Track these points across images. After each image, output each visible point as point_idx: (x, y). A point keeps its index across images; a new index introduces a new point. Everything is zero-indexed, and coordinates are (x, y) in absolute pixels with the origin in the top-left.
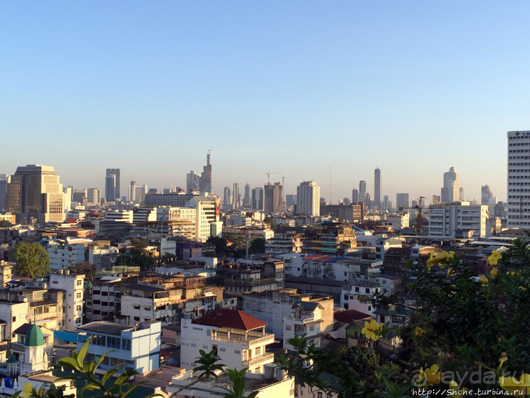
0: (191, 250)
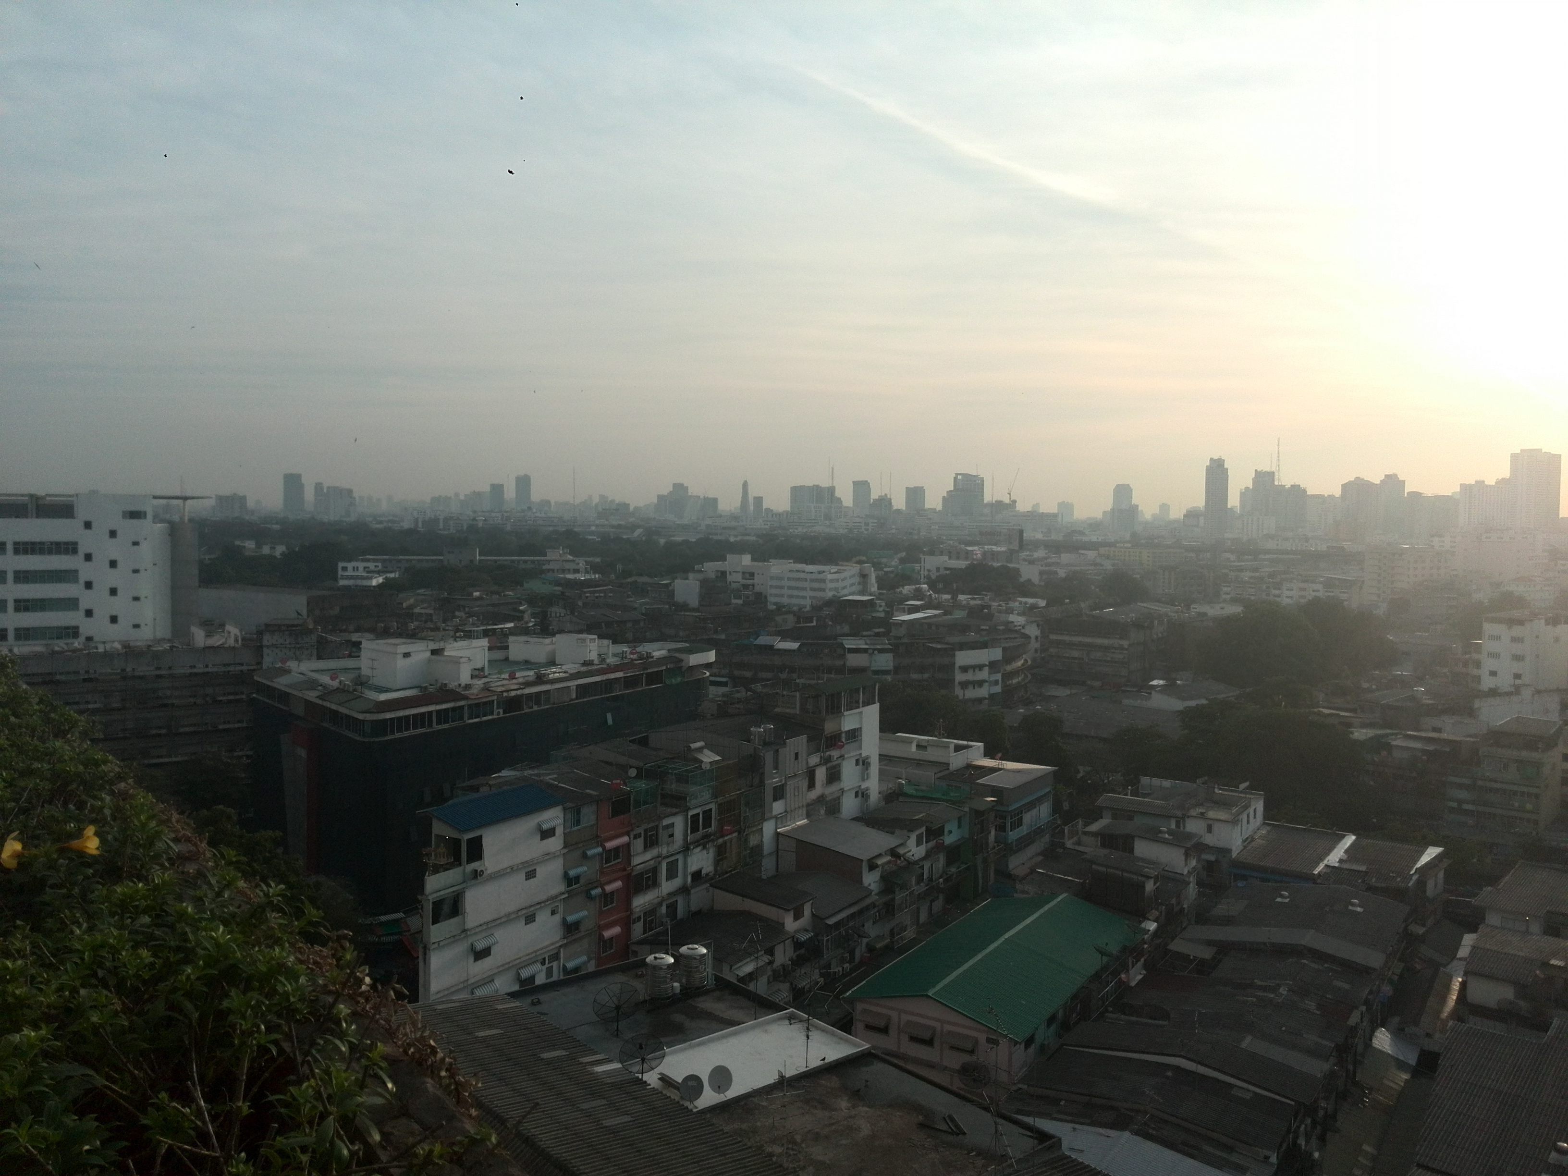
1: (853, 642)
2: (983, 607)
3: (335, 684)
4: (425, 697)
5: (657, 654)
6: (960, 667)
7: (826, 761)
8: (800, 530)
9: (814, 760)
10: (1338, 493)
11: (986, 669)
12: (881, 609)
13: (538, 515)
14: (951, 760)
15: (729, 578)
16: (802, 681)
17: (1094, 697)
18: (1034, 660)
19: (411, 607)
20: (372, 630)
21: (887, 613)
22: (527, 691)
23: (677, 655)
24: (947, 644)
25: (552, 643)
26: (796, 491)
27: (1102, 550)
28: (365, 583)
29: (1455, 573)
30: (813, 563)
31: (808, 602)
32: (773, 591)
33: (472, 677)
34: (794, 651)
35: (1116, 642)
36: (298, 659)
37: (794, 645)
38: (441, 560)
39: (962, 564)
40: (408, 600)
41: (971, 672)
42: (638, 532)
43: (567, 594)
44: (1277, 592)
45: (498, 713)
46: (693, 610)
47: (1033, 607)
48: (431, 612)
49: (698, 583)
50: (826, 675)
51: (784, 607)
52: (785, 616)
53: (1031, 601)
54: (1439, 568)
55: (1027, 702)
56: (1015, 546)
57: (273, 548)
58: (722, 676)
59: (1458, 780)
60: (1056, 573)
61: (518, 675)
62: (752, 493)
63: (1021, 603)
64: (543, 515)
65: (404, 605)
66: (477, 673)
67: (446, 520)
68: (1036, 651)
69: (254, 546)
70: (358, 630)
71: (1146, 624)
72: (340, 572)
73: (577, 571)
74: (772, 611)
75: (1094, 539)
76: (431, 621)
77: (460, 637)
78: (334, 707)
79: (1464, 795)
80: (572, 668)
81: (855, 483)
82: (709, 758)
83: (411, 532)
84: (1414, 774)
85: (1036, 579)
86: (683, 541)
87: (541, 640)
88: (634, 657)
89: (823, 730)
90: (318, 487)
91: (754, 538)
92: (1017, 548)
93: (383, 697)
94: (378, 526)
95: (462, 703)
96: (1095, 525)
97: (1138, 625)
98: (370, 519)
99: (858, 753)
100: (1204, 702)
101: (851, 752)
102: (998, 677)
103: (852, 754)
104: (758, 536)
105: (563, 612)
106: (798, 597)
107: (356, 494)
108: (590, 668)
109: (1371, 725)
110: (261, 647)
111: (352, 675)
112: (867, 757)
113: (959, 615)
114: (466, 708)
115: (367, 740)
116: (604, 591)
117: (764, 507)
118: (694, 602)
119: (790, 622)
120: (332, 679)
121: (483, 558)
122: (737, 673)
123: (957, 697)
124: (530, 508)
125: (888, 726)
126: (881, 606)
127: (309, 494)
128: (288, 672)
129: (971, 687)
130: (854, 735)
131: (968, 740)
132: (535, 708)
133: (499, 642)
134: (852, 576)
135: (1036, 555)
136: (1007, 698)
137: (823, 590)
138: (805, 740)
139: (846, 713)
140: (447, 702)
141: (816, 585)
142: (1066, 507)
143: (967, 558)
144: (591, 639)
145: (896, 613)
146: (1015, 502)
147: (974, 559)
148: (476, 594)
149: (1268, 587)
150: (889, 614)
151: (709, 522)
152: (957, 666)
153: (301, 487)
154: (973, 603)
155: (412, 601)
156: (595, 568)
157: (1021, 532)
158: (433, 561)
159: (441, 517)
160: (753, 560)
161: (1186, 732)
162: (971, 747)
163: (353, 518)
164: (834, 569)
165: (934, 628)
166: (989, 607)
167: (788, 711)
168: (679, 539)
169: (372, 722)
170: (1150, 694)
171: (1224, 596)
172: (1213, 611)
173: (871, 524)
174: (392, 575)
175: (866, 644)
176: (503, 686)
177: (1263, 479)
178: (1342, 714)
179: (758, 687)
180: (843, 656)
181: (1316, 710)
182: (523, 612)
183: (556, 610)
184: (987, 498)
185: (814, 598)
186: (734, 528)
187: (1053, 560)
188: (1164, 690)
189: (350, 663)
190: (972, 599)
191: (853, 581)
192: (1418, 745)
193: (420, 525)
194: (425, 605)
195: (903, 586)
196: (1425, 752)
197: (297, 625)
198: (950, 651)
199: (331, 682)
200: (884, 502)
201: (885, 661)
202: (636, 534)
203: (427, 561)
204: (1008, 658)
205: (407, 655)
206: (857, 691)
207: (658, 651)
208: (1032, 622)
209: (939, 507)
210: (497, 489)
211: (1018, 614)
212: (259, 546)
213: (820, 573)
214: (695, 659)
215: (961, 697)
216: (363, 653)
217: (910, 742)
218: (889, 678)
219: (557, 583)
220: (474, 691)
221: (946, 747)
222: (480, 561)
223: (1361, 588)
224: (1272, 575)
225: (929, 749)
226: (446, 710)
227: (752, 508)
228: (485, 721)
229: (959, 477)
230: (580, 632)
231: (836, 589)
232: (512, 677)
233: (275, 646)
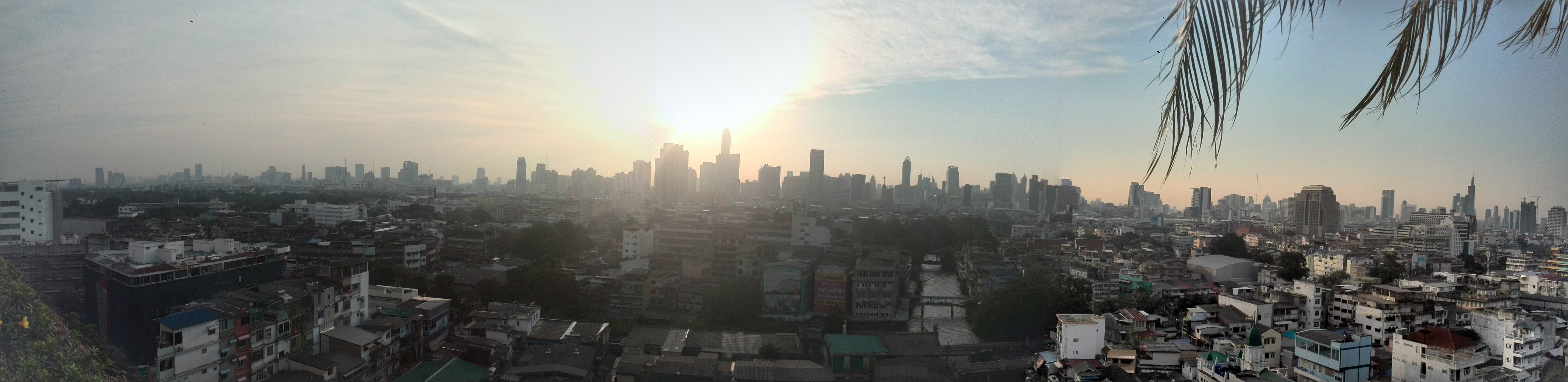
0: (1440, 265)
1: (356, 242)
2: (417, 225)
3: (118, 261)
4: (156, 268)
5: (262, 248)
6: (407, 253)
7: (343, 299)
8: (330, 188)
9: (338, 298)
10: (570, 175)
11: (419, 254)
12: (369, 226)
13: (206, 182)
14: (403, 298)
15: (296, 212)
16: (332, 261)
17: (468, 266)
18: (441, 249)
19: (150, 226)
20: (133, 237)
21: (372, 228)
22: (202, 265)
23: (272, 248)
24: (401, 242)
25: (213, 243)
26: (329, 170)
27: (472, 198)
28: (130, 216)
29: (613, 210)
30: (336, 204)
31: (334, 223)
32: (318, 218)
33: (177, 258)
34: (328, 246)
35: (477, 240)
36: (102, 250)
37: (328, 244)
38: (163, 205)
39: (407, 204)
40: (148, 223)
41: (412, 255)
42: (253, 190)
43: (220, 220)
44: (546, 217)
45: (189, 275)
46: (280, 227)
47: (441, 224)
48: (158, 228)
49: (281, 214)
50: (343, 258)
51: (323, 225)
52: (323, 230)
53: (440, 222)
54: (608, 208)
55: (438, 269)
56: (432, 196)
57: (92, 201)
58: (293, 259)
59: (614, 295)
60: (451, 208)
61: (197, 258)
62: (307, 170)
63: (435, 223)
64: (208, 183)
65: (147, 225)
66: (179, 257)
67: (165, 186)
68: (442, 245)
69: (84, 200)
70: (127, 237)
71: (491, 232)
72: (119, 211)
73: (224, 209)
74: (317, 227)
75: (468, 193)
76: (158, 232)
77: (171, 240)
78: (117, 271)
79: (616, 301)
80: (222, 255)
81: (357, 166)
82: (287, 297)
83: (149, 192)
84: (598, 294)
85: (442, 212)
86: (274, 194)
87: (208, 241)
88: (252, 249)
89: (342, 284)
90: (110, 173)
91: (308, 192)
92: (433, 197)
93: (138, 267)
94: (135, 190)
95: (172, 270)
96: (469, 187)
97: (488, 233)
98: (132, 187)
99: (359, 295)
100: (516, 267)
101: (355, 295)
102: (425, 257)
103: (356, 295)
104: (310, 191)
105: (218, 228)
106: (329, 220)
107: (125, 176)
108: (230, 255)
109: (583, 274)
110: (88, 244)
111: (125, 257)
112: (363, 297)
113: (406, 228)
114: (174, 273)
115: (131, 286)
116: (237, 218)
117: (313, 177)
118: (279, 223)
119: (326, 232)
120: (117, 259)
121: (181, 203)
122: (300, 257)
123: (406, 267)
124: (202, 179)
125: (373, 282)
126: (369, 225)
127: (106, 177)
128: (99, 255)
129: (412, 263)
130: (357, 286)
131: (411, 288)
132: (206, 273)
133: (189, 243)
134: (355, 210)
135: (442, 200)
136: (429, 267)
137: (341, 217)
138: (333, 289)
139: (353, 276)
140: (166, 270)
141: (338, 215)
142: (455, 178)
143: (410, 202)
144: (231, 241)
145: (376, 228)
146: (432, 175)
147: (413, 202)
148: (178, 220)
149: (543, 215)
150: (373, 228)
151: (286, 184)
152: (405, 253)
153: (103, 173)
154: (413, 223)
155: (150, 223)
156: (232, 207)
157: (435, 189)
158: (159, 205)
159: (162, 185)
160: (308, 202)
161: (508, 280)
162: (412, 291)
163: (124, 187)
164: (347, 207)
165: (394, 235)
166: (420, 225)
167: (325, 275)
168: (272, 193)
169: (134, 278)
170: (493, 264)
171: (524, 219)
172: (520, 226)
173: (364, 185)
174: (141, 212)
175: (362, 243)
176: (191, 263)
177: (541, 167)
178: (572, 270)
179: (311, 264)
180: (351, 249)
181: (561, 269)
182: (199, 228)
183: (215, 227)
184: (419, 173)
185: (337, 221)
186: (298, 188)
187: (450, 203)
188: (499, 262)
189: (124, 252)
190: (412, 221)
191: (356, 212)
192: (600, 282)
193: (153, 189)
194: (156, 225)
195: (380, 215)
196: (602, 284)
197: (102, 235)
198: (402, 246)
199: (116, 260)
200: (371, 174)
201: (371, 251)
202: (252, 191)
203: (156, 205)
204: (430, 248)
205: (148, 248)
206: (358, 265)
207: (263, 247)
208: (440, 232)
209: (397, 177)
210: (187, 171)
211: (434, 228)
212: (86, 200)
213: (340, 209)
214: (280, 251)
215: (407, 268)
216: (129, 247)
217: (383, 289)
218: (373, 259)
219: (215, 214)
220: (178, 265)
221: (400, 291)
222: (180, 205)
223: (579, 216)
224: (544, 210)
225: (392, 292)
226: (166, 274)
227: (307, 177)
228: (183, 279)
229: (406, 163)
230: (226, 238)
231: (348, 216)
232: (195, 259)
233: (93, 244)
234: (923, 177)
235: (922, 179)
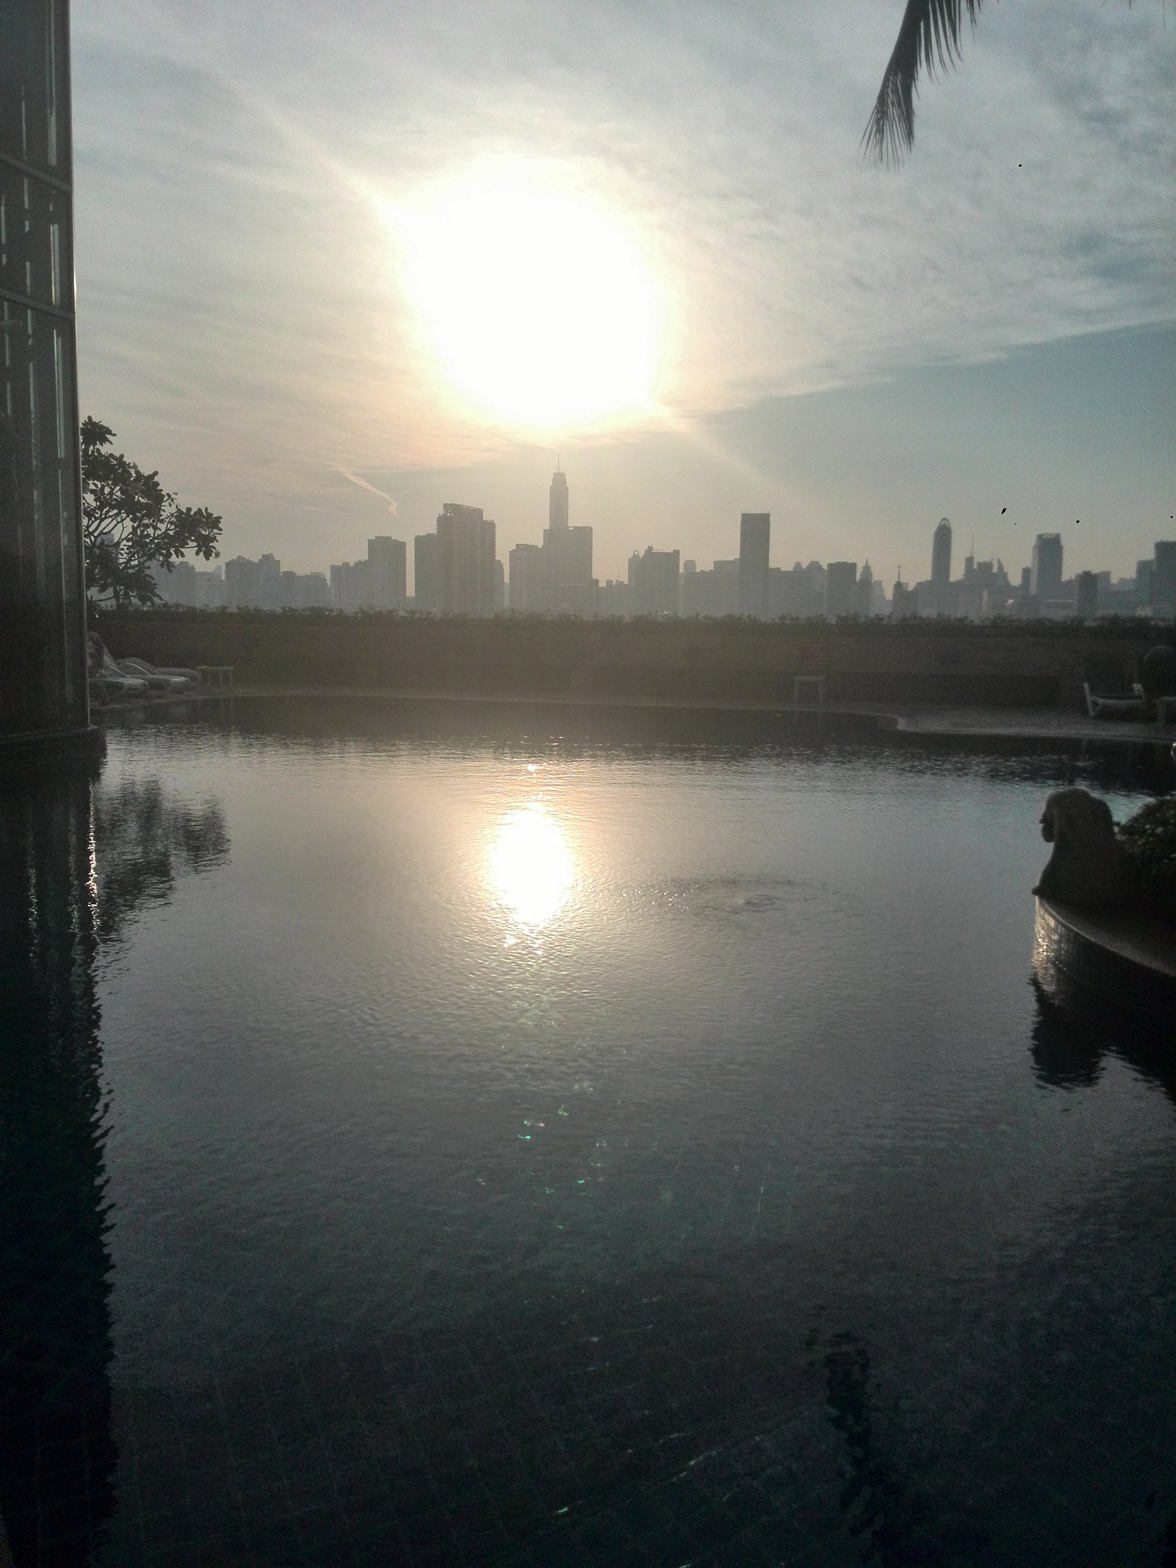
234: (976, 561)
235: (975, 567)
